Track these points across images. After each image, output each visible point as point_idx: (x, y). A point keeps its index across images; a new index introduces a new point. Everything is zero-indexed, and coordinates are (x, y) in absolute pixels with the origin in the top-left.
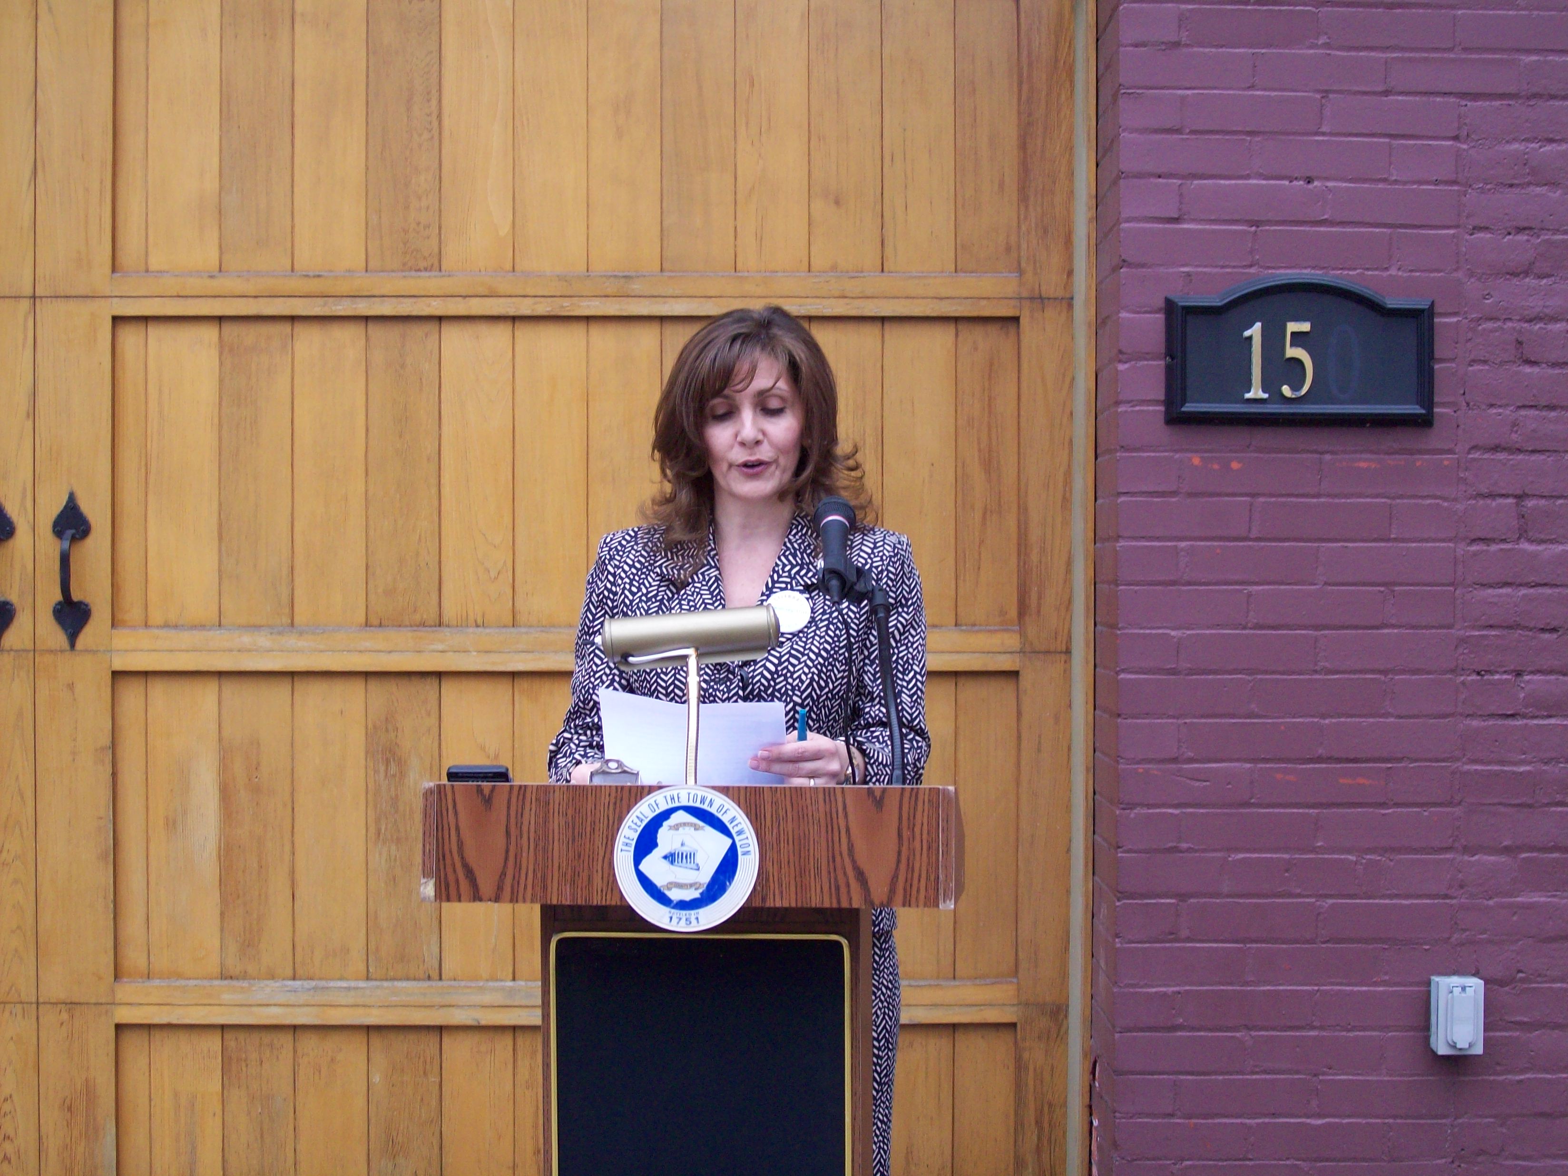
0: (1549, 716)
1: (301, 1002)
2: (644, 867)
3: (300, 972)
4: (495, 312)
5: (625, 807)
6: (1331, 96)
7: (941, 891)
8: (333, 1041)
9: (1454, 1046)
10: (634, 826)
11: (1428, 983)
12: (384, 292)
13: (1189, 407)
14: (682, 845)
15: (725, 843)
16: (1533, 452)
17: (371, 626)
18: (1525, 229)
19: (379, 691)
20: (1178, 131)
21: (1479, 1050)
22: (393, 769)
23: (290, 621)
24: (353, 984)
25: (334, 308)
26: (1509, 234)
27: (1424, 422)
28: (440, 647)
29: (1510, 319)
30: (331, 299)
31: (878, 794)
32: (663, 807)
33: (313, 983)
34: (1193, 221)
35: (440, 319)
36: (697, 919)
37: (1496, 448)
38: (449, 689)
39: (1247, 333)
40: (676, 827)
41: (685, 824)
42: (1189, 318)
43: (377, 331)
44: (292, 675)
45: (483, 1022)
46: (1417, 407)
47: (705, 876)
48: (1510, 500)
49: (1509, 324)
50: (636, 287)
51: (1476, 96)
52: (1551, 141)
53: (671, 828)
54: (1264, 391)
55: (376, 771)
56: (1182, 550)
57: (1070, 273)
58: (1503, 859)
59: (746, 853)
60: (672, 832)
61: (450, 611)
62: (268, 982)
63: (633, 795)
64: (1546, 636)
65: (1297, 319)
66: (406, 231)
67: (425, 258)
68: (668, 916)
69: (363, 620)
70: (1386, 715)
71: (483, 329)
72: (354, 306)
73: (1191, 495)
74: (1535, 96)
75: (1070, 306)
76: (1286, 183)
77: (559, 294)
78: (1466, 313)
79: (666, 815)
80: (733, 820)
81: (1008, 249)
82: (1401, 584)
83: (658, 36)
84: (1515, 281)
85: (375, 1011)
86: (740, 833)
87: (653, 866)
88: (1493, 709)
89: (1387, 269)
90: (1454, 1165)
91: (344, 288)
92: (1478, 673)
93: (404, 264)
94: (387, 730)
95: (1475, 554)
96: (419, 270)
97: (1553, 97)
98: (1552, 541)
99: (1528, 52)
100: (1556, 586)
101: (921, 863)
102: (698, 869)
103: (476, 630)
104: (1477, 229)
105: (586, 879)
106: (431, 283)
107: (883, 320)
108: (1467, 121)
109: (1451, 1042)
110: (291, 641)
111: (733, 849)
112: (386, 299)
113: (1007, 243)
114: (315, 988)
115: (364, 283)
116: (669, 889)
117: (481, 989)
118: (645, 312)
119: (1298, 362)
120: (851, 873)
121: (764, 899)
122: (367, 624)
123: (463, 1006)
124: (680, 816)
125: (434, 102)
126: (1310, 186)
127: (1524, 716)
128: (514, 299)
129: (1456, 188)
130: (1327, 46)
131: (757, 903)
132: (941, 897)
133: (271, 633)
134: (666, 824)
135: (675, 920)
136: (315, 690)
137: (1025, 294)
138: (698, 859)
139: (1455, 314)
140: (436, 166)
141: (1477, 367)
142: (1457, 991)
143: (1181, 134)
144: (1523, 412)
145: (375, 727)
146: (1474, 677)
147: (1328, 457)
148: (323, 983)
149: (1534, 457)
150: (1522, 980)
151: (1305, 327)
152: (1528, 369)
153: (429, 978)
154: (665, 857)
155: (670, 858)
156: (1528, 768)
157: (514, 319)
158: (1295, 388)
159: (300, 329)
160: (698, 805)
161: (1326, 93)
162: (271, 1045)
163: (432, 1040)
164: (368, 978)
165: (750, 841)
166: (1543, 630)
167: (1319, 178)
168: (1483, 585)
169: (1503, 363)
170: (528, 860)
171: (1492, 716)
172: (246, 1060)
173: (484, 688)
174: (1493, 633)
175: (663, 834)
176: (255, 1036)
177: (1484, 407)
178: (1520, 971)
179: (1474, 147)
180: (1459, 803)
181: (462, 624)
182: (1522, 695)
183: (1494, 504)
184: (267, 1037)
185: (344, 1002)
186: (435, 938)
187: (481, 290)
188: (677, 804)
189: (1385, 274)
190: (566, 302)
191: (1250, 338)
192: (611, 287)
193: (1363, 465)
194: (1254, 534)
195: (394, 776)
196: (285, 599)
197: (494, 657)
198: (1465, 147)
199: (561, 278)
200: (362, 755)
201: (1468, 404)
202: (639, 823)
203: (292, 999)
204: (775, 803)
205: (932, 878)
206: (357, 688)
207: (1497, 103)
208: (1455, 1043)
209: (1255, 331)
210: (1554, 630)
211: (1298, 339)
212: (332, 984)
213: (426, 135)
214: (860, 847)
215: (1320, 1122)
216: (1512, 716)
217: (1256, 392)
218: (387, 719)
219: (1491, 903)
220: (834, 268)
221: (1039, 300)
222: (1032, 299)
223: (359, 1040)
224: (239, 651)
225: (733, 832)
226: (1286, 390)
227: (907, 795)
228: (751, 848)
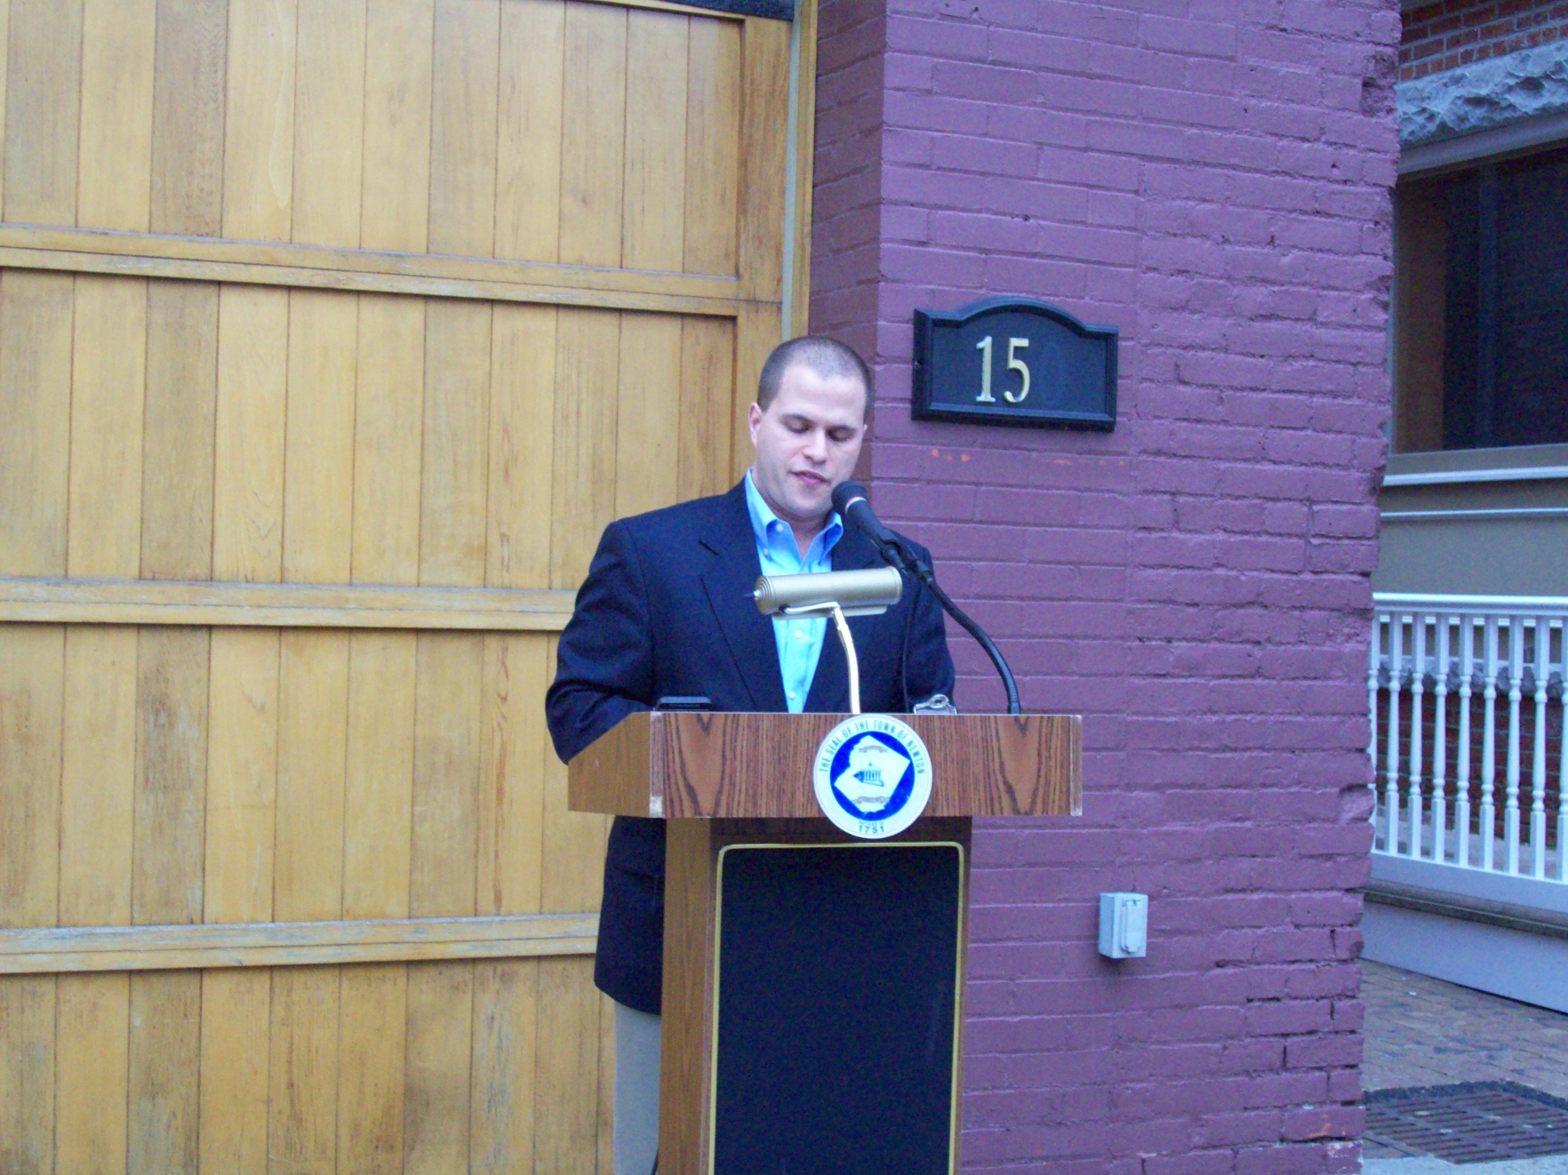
0: (1191, 676)
1: (68, 949)
2: (838, 784)
3: (64, 919)
4: (274, 281)
5: (821, 733)
6: (1045, 148)
7: (1071, 801)
8: (95, 986)
9: (1126, 951)
10: (830, 749)
11: (1098, 900)
12: (169, 254)
13: (934, 406)
14: (870, 765)
15: (904, 763)
16: (1186, 457)
17: (145, 579)
18: (1184, 272)
19: (150, 643)
20: (927, 167)
21: (1142, 954)
22: (163, 719)
23: (63, 573)
24: (120, 930)
25: (119, 266)
26: (1172, 275)
27: (1105, 428)
28: (214, 601)
29: (1171, 346)
30: (116, 258)
31: (1022, 721)
32: (854, 733)
33: (79, 930)
34: (937, 245)
35: (219, 283)
36: (882, 827)
37: (1159, 453)
38: (219, 641)
39: (980, 345)
40: (865, 750)
41: (872, 747)
42: (936, 328)
43: (157, 290)
44: (65, 625)
45: (247, 963)
46: (1106, 415)
47: (888, 791)
48: (1167, 497)
49: (1170, 351)
50: (407, 266)
51: (1150, 158)
52: (1204, 200)
53: (861, 750)
54: (992, 396)
55: (146, 721)
56: (922, 528)
57: (780, 280)
58: (1153, 794)
59: (921, 772)
60: (862, 754)
61: (222, 566)
62: (35, 930)
63: (828, 722)
64: (1191, 610)
65: (1018, 335)
66: (189, 196)
67: (207, 224)
68: (859, 825)
69: (135, 572)
70: (1073, 673)
71: (261, 296)
72: (140, 266)
73: (929, 482)
74: (1195, 162)
75: (779, 310)
76: (1008, 218)
77: (335, 267)
78: (1139, 339)
79: (856, 740)
80: (910, 743)
81: (727, 256)
82: (1088, 564)
83: (430, 31)
84: (1175, 315)
85: (141, 956)
86: (916, 754)
87: (846, 783)
88: (1149, 669)
89: (1083, 298)
90: (1114, 1052)
91: (131, 247)
92: (1140, 640)
93: (186, 229)
94: (158, 681)
95: (1140, 540)
96: (201, 235)
97: (1206, 164)
98: (1197, 532)
99: (1192, 125)
100: (1199, 568)
101: (1055, 777)
102: (882, 785)
103: (248, 585)
104: (1149, 269)
105: (789, 795)
106: (213, 249)
107: (620, 311)
108: (1145, 179)
109: (1124, 947)
110: (68, 591)
111: (911, 768)
112: (171, 261)
113: (727, 250)
114: (82, 935)
115: (148, 244)
116: (859, 803)
117: (246, 931)
118: (414, 290)
119: (1018, 372)
120: (1001, 786)
121: (934, 810)
122: (141, 578)
123: (227, 948)
124: (868, 741)
125: (220, 74)
126: (1027, 223)
127: (1173, 676)
128: (293, 270)
129: (1134, 233)
130: (1043, 105)
131: (929, 814)
132: (1072, 806)
133: (48, 584)
134: (857, 747)
135: (864, 829)
136: (89, 640)
137: (742, 296)
138: (883, 777)
139: (1132, 339)
140: (221, 135)
141: (1145, 385)
142: (1130, 904)
143: (931, 169)
144: (1178, 424)
145: (146, 678)
146: (1137, 643)
147: (1034, 454)
148: (87, 930)
149: (1185, 461)
150: (1168, 895)
151: (1024, 343)
152: (1182, 388)
153: (192, 922)
154: (856, 776)
155: (860, 776)
156: (1174, 719)
157: (289, 288)
158: (1016, 395)
159: (81, 283)
160: (882, 731)
161: (1041, 145)
162: (34, 993)
163: (194, 980)
164: (132, 924)
165: (924, 761)
166: (1188, 605)
167: (1035, 217)
168: (1145, 566)
169: (1165, 382)
170: (741, 778)
171: (1148, 675)
172: (7, 1009)
173: (254, 641)
174: (1152, 606)
175: (855, 756)
176: (18, 984)
177: (1150, 417)
178: (1165, 888)
179: (1149, 200)
180: (1124, 748)
181: (234, 582)
182: (1172, 659)
183: (1155, 499)
184: (29, 985)
185: (110, 947)
186: (199, 883)
187: (263, 259)
188: (865, 730)
189: (1082, 302)
190: (342, 276)
191: (981, 350)
192: (384, 264)
193: (1061, 462)
194: (978, 517)
195: (163, 726)
196: (60, 548)
197: (265, 612)
198: (1142, 200)
199: (342, 254)
200: (133, 705)
201: (1138, 415)
202: (834, 746)
203: (58, 945)
204: (943, 729)
205: (1064, 789)
206: (129, 638)
207: (1166, 166)
208: (1127, 947)
209: (986, 344)
210: (1196, 605)
211: (1019, 353)
212: (98, 930)
213: (212, 105)
214: (1009, 765)
215: (1016, 1019)
216: (1164, 675)
217: (986, 396)
218: (158, 670)
219: (1145, 831)
220: (580, 261)
221: (754, 302)
222: (747, 301)
223: (120, 985)
224: (15, 601)
225: (911, 753)
226: (1009, 396)
227: (1045, 722)
228: (925, 768)
